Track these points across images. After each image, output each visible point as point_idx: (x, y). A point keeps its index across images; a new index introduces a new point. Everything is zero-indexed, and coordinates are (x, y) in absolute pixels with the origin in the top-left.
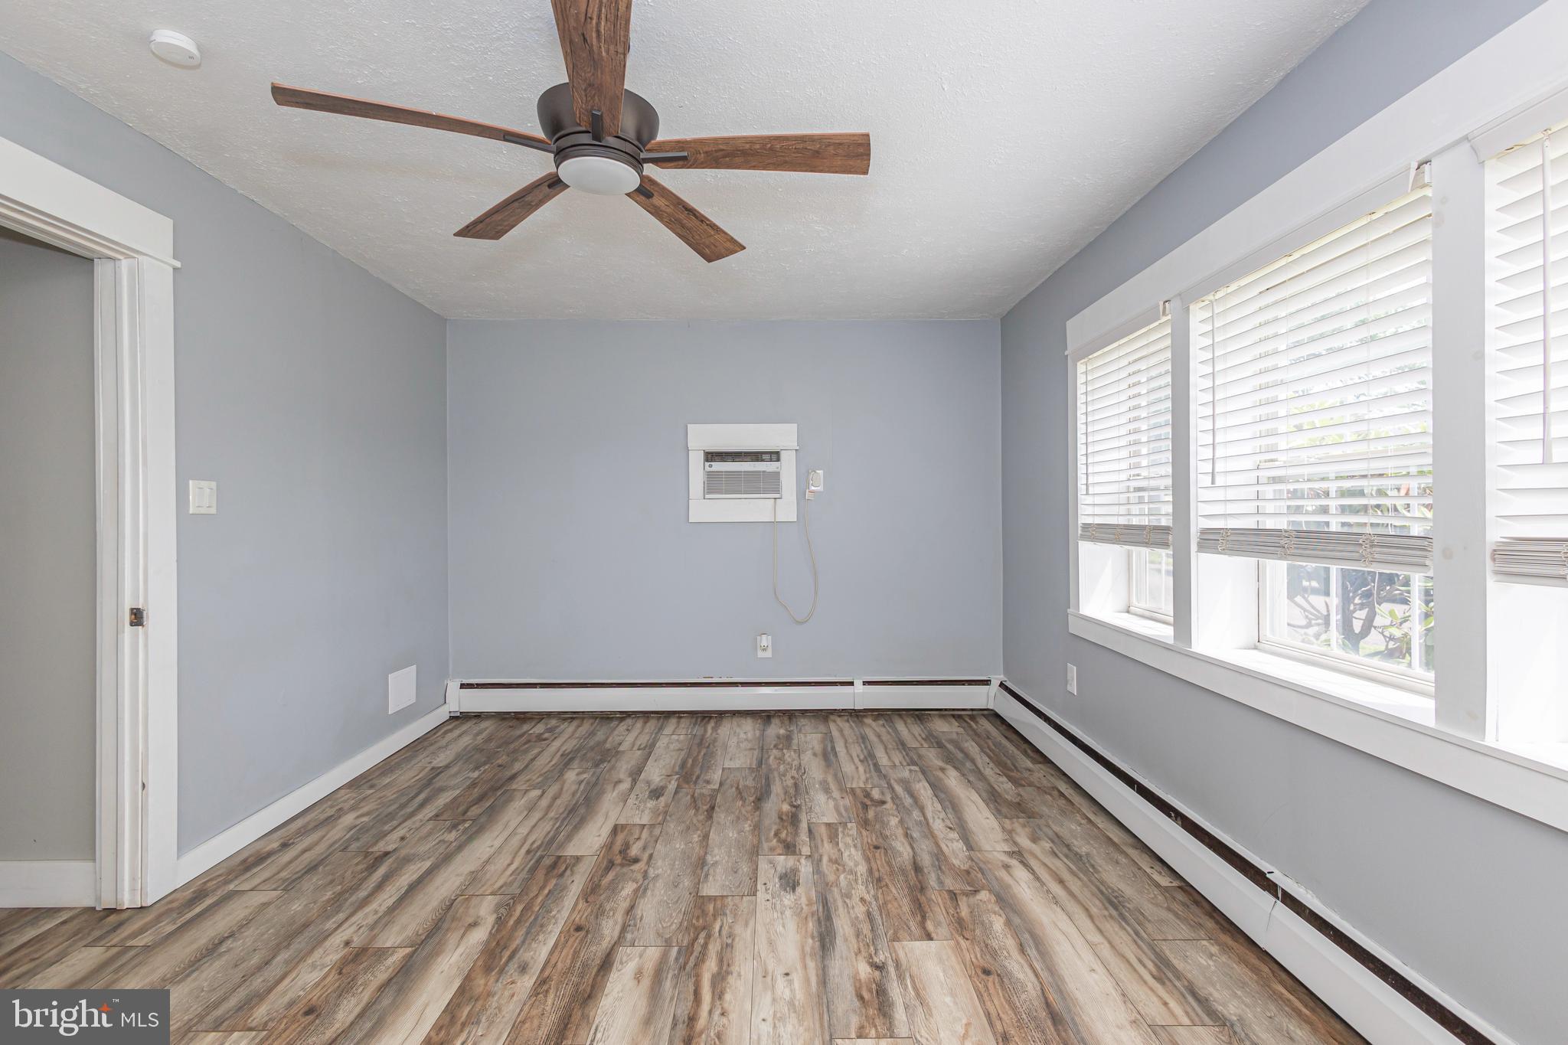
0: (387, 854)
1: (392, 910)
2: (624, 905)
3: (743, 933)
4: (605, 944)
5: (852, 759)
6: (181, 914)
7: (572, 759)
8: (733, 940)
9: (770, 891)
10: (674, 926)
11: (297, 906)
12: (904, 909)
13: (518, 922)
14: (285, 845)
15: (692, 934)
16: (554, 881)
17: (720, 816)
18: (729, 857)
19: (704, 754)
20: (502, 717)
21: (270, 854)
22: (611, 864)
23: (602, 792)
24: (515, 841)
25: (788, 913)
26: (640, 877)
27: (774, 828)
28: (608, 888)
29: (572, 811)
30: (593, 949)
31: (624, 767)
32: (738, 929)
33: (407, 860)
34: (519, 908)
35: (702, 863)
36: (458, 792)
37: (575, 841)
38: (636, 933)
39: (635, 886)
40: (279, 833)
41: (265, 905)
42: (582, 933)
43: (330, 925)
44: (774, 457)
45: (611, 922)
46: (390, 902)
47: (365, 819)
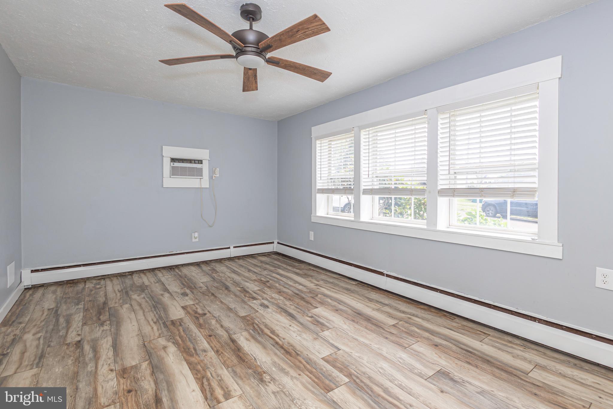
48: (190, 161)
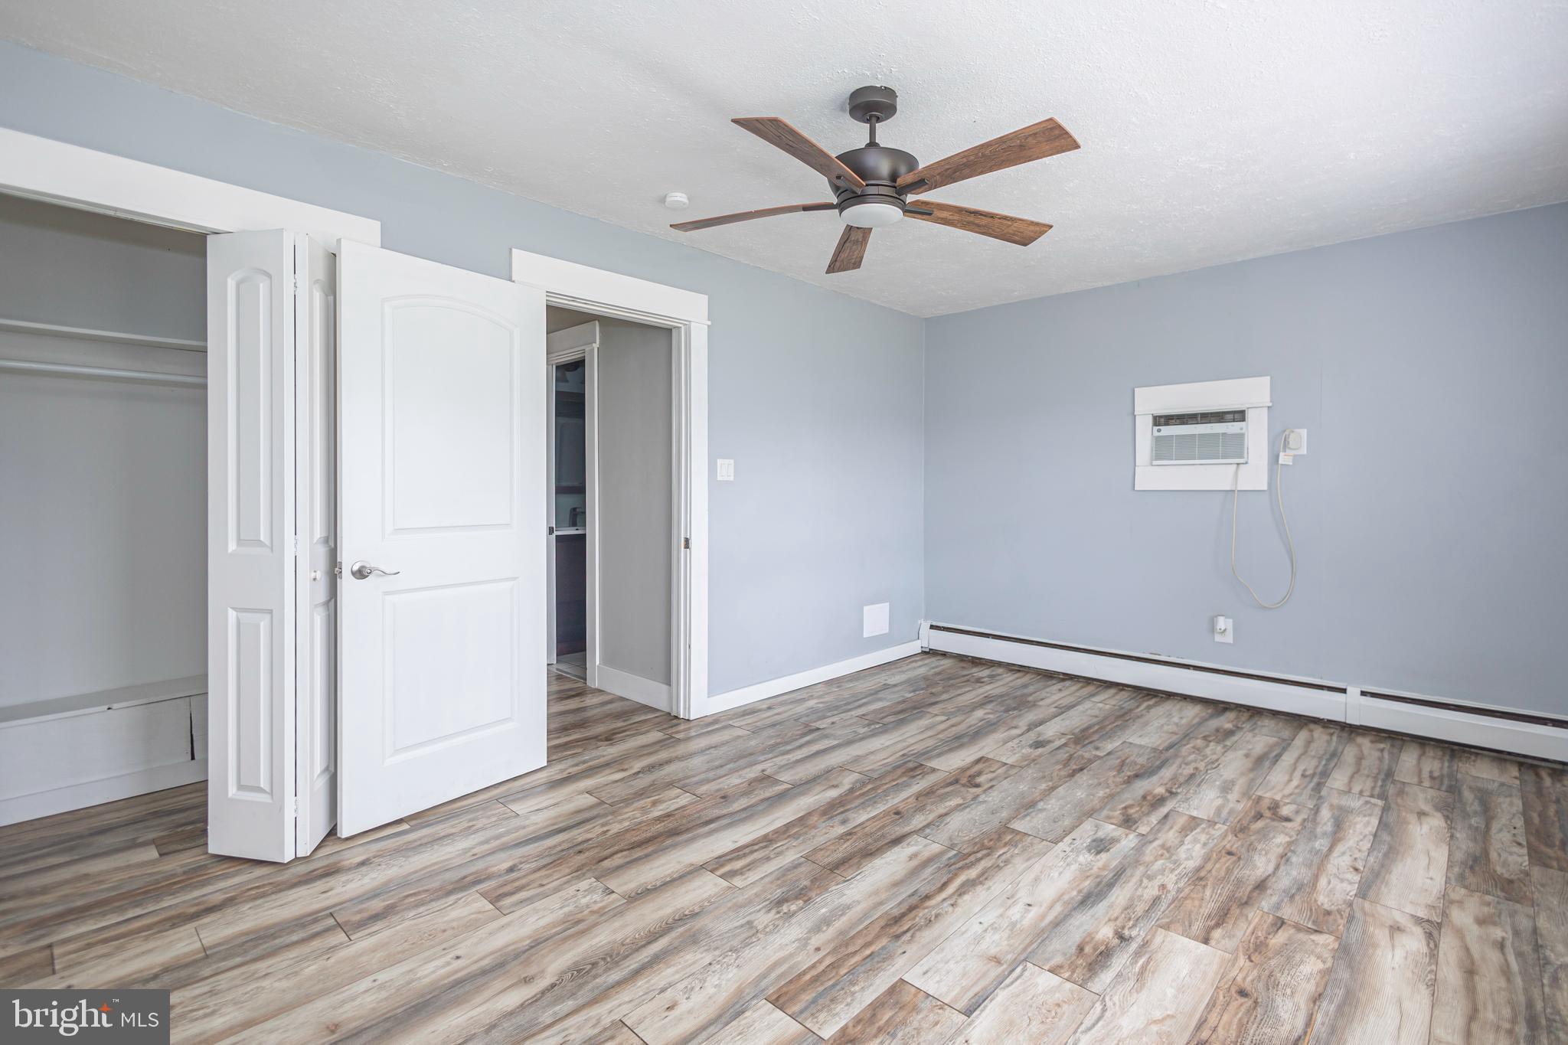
0: (818, 729)
1: (798, 761)
2: (941, 810)
3: (1019, 864)
4: (907, 829)
5: (1294, 769)
6: (702, 729)
7: (992, 701)
8: (1006, 865)
9: (1072, 846)
10: (967, 838)
11: (753, 743)
12: (1202, 911)
13: (863, 794)
14: (769, 708)
15: (976, 848)
16: (905, 779)
17: (1083, 778)
18: (1059, 809)
19: (1117, 726)
20: (961, 658)
21: (760, 710)
22: (956, 781)
23: (994, 731)
24: (900, 746)
25: (1074, 867)
26: (970, 797)
27: (1130, 802)
28: (939, 796)
29: (958, 738)
30: (897, 829)
31: (1031, 716)
32: (1017, 860)
33: (826, 737)
34: (870, 787)
35: (1032, 804)
36: (888, 704)
37: (943, 758)
38: (934, 831)
39: (961, 802)
40: (771, 700)
41: (739, 737)
42: (897, 817)
43: (762, 758)
44: (1237, 416)
45: (923, 818)
46: (800, 757)
47: (821, 705)
48: (1219, 417)
